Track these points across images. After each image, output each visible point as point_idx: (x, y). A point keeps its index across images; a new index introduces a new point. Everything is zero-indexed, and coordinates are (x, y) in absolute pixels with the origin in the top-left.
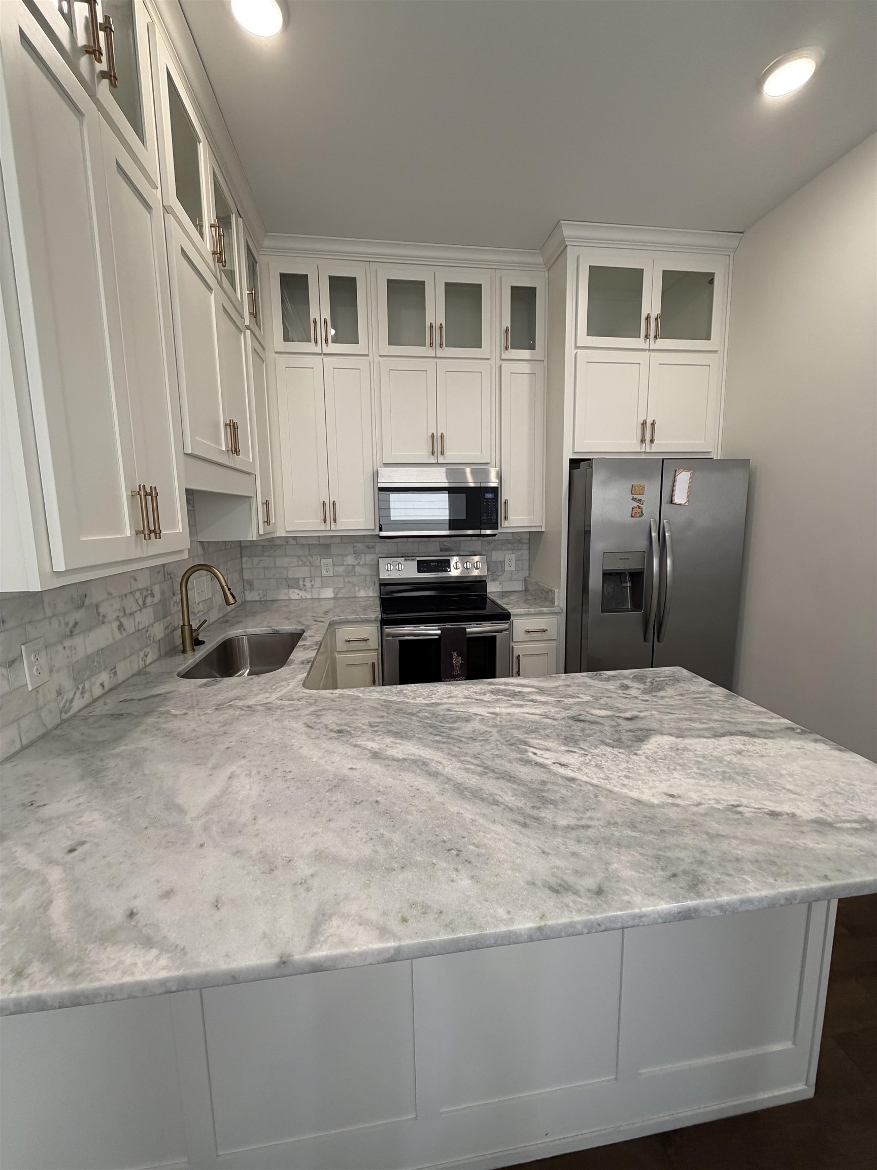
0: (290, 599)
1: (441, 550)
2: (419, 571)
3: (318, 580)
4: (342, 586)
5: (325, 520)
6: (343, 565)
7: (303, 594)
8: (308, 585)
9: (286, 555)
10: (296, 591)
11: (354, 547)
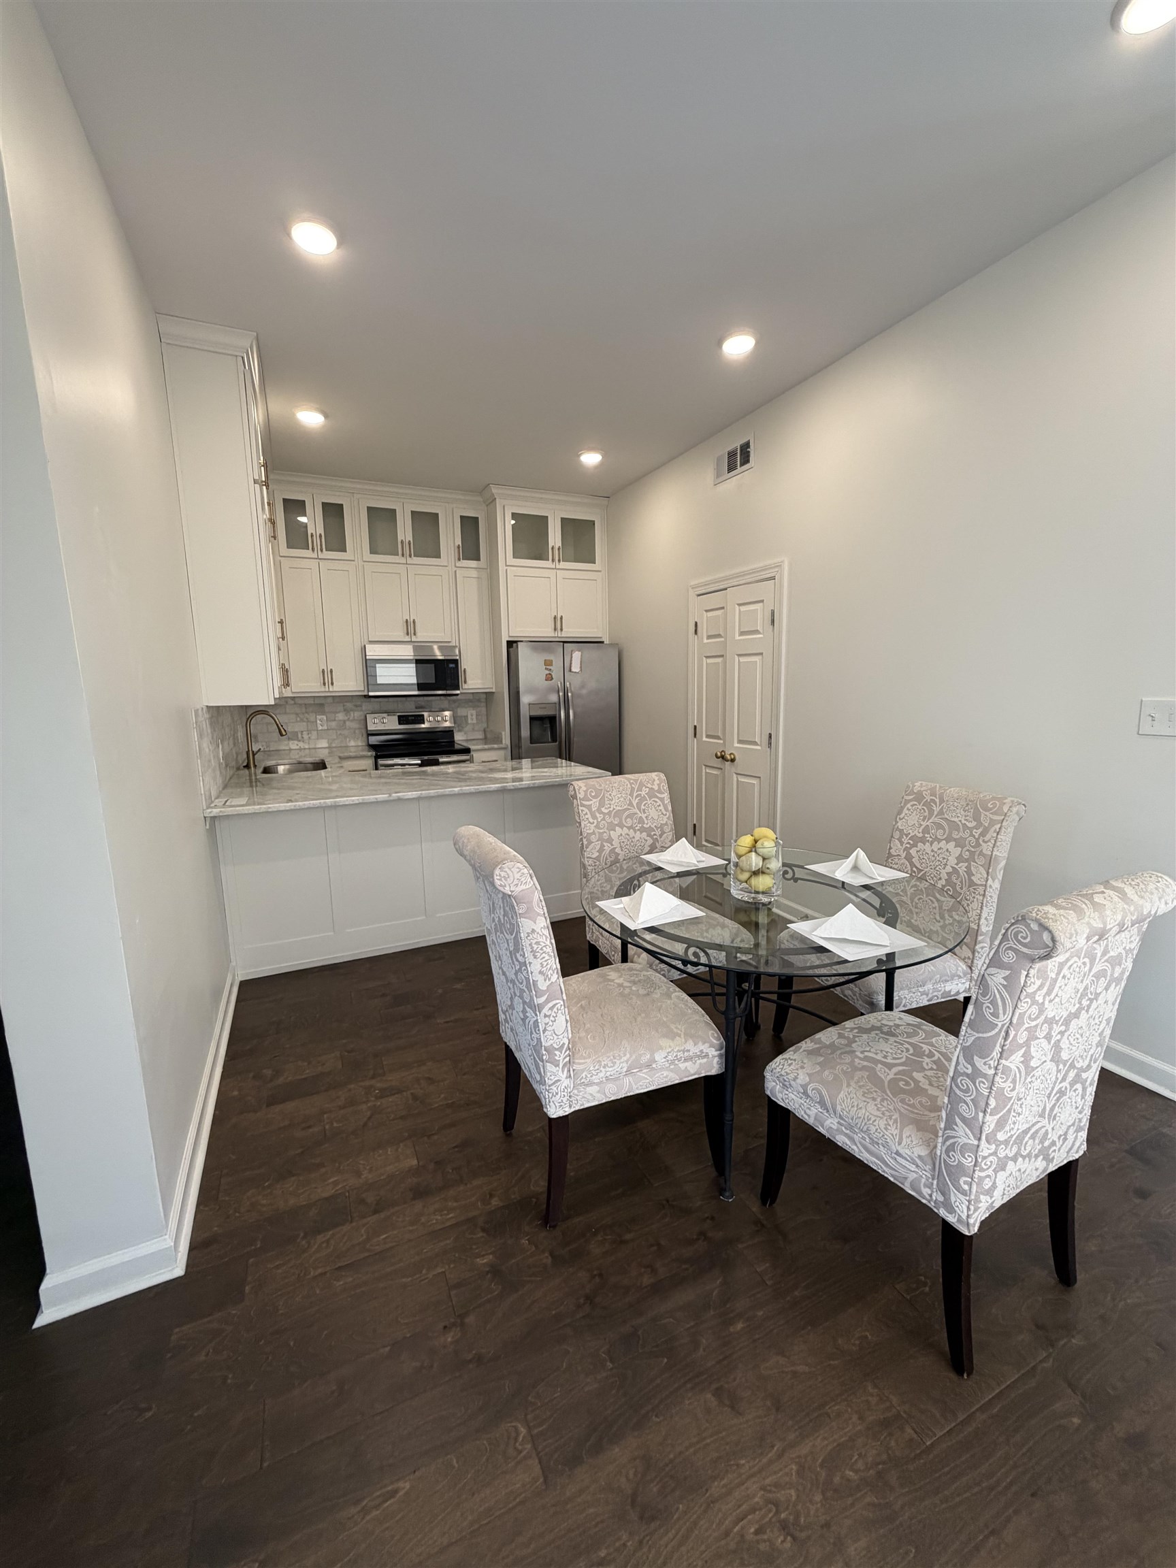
0: (290, 750)
1: (416, 708)
2: (400, 724)
3: (314, 733)
4: (335, 737)
5: (324, 684)
6: (335, 720)
7: (301, 745)
8: (306, 736)
9: (285, 713)
10: (296, 742)
11: (344, 706)
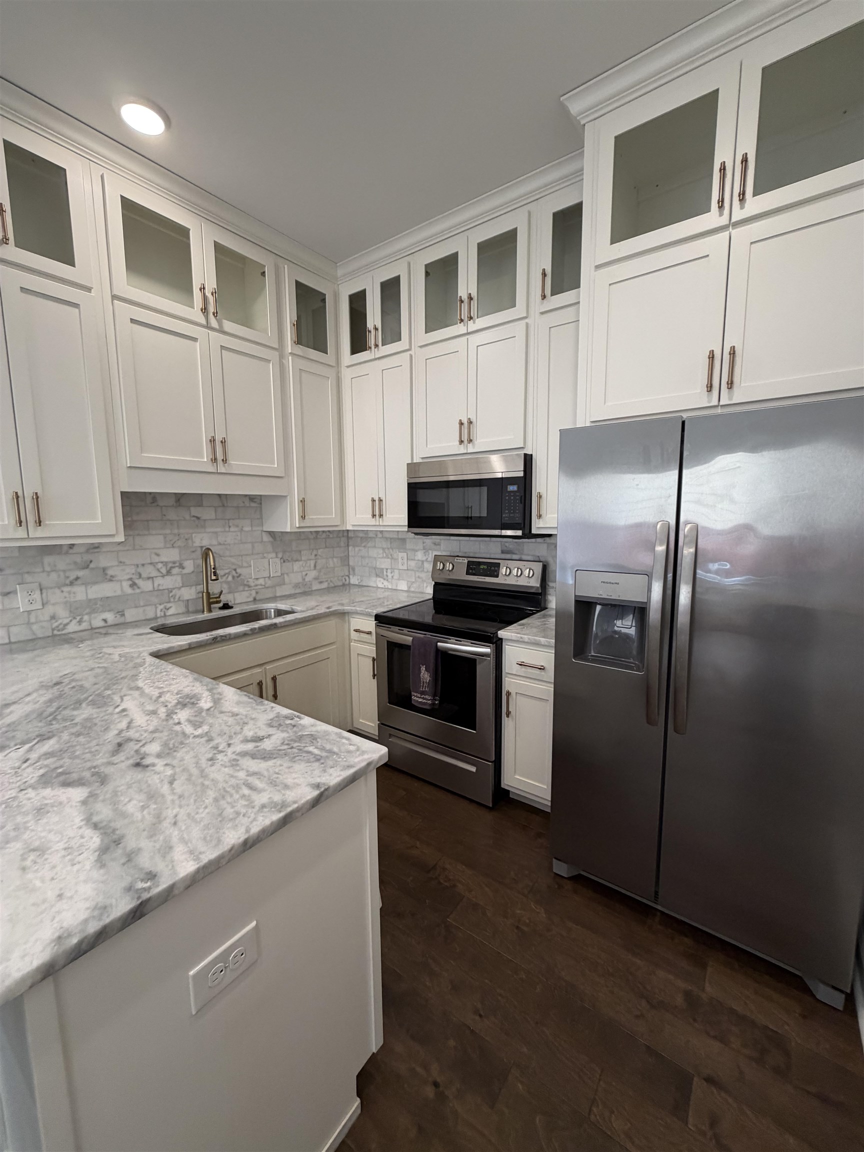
0: (378, 588)
2: (468, 573)
3: (396, 572)
4: (414, 580)
5: (375, 516)
6: (414, 560)
7: (386, 583)
8: (390, 575)
9: (375, 547)
10: (382, 580)
11: (423, 543)
